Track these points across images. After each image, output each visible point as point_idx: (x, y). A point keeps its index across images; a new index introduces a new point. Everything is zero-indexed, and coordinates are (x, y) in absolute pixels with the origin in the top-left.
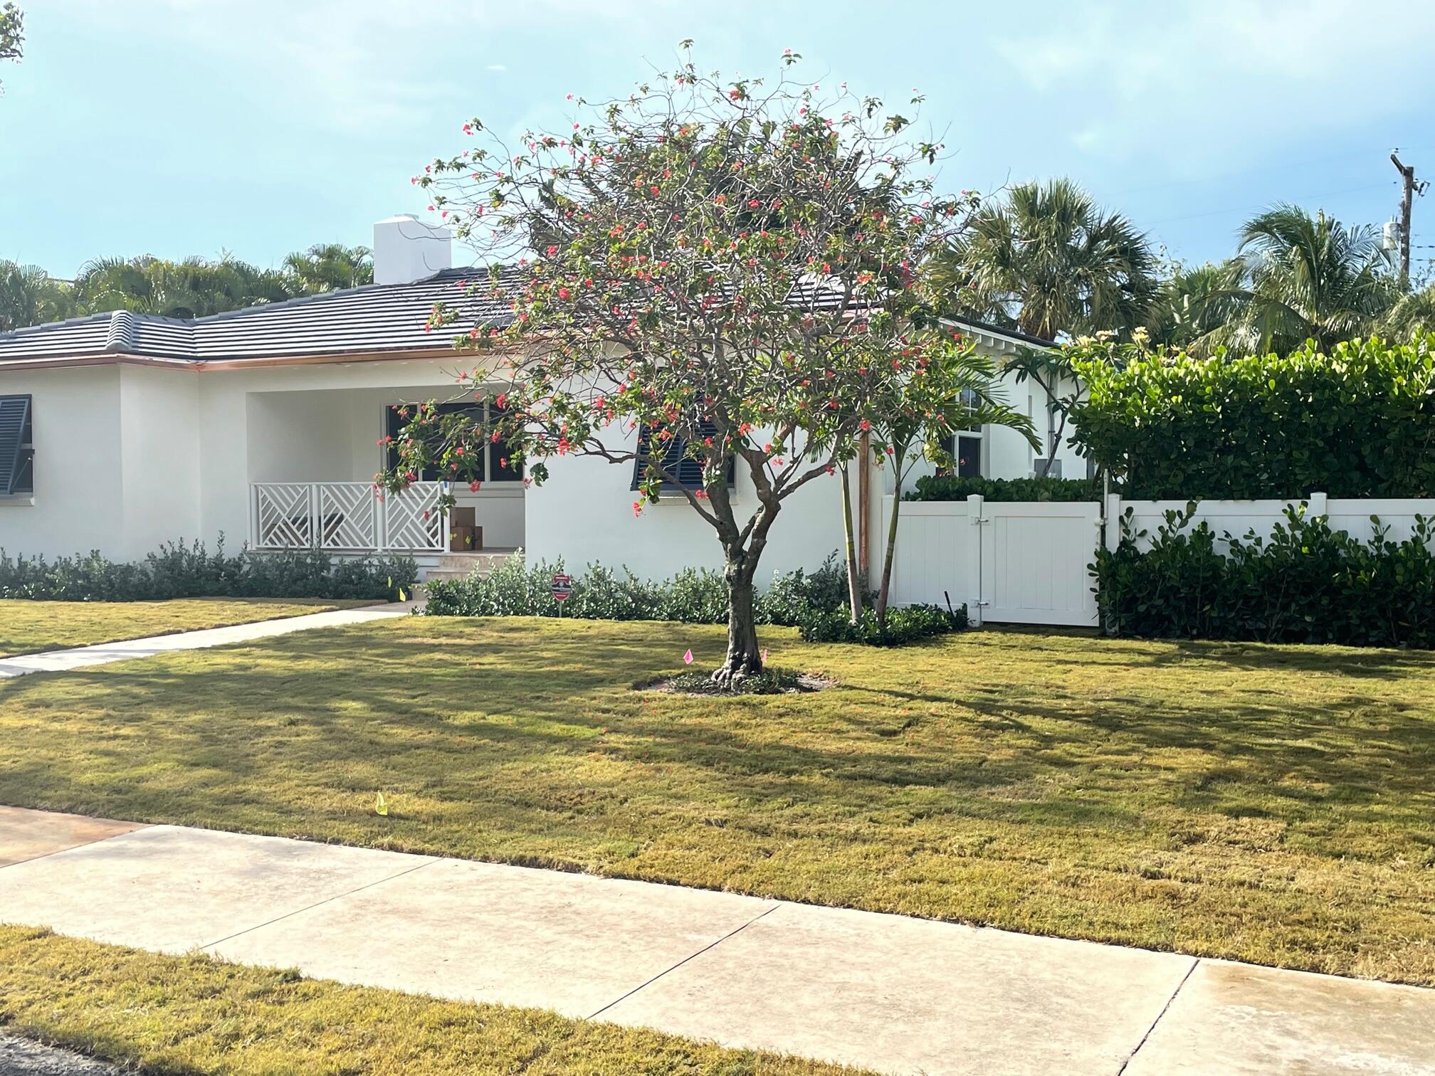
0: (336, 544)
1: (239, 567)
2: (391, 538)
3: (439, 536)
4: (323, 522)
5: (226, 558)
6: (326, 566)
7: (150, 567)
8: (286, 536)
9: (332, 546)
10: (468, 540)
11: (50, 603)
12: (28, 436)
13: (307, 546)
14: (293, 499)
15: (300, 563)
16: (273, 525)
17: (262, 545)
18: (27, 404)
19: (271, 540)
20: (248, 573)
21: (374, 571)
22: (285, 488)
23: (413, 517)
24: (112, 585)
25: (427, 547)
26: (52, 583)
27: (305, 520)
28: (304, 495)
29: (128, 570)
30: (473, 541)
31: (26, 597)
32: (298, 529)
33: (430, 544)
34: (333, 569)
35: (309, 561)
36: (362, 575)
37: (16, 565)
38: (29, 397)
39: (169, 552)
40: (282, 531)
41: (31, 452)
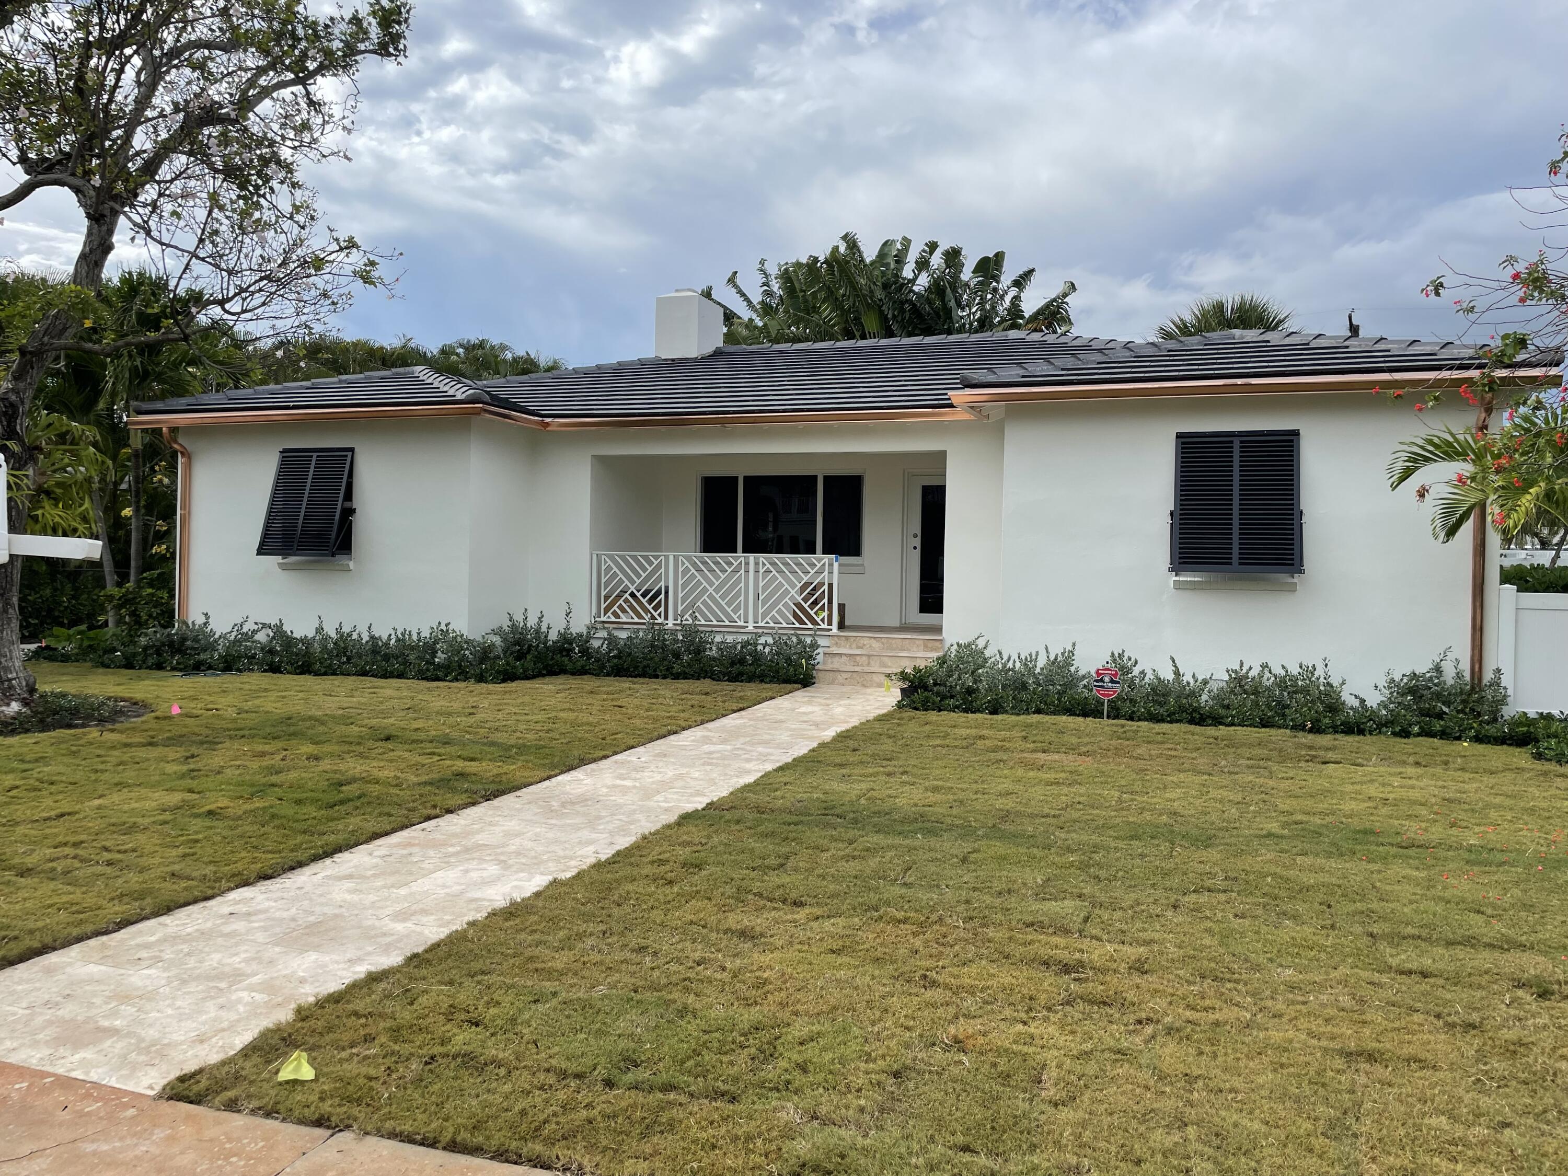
1: (589, 641)
2: (764, 615)
3: (826, 614)
4: (681, 595)
5: (575, 632)
6: (705, 644)
8: (634, 610)
9: (691, 621)
12: (349, 496)
13: (661, 621)
14: (644, 570)
16: (619, 596)
17: (606, 619)
18: (349, 459)
19: (616, 615)
20: (602, 649)
27: (658, 593)
28: (659, 566)
32: (650, 602)
34: (716, 648)
38: (352, 450)
40: (629, 604)
41: (352, 511)
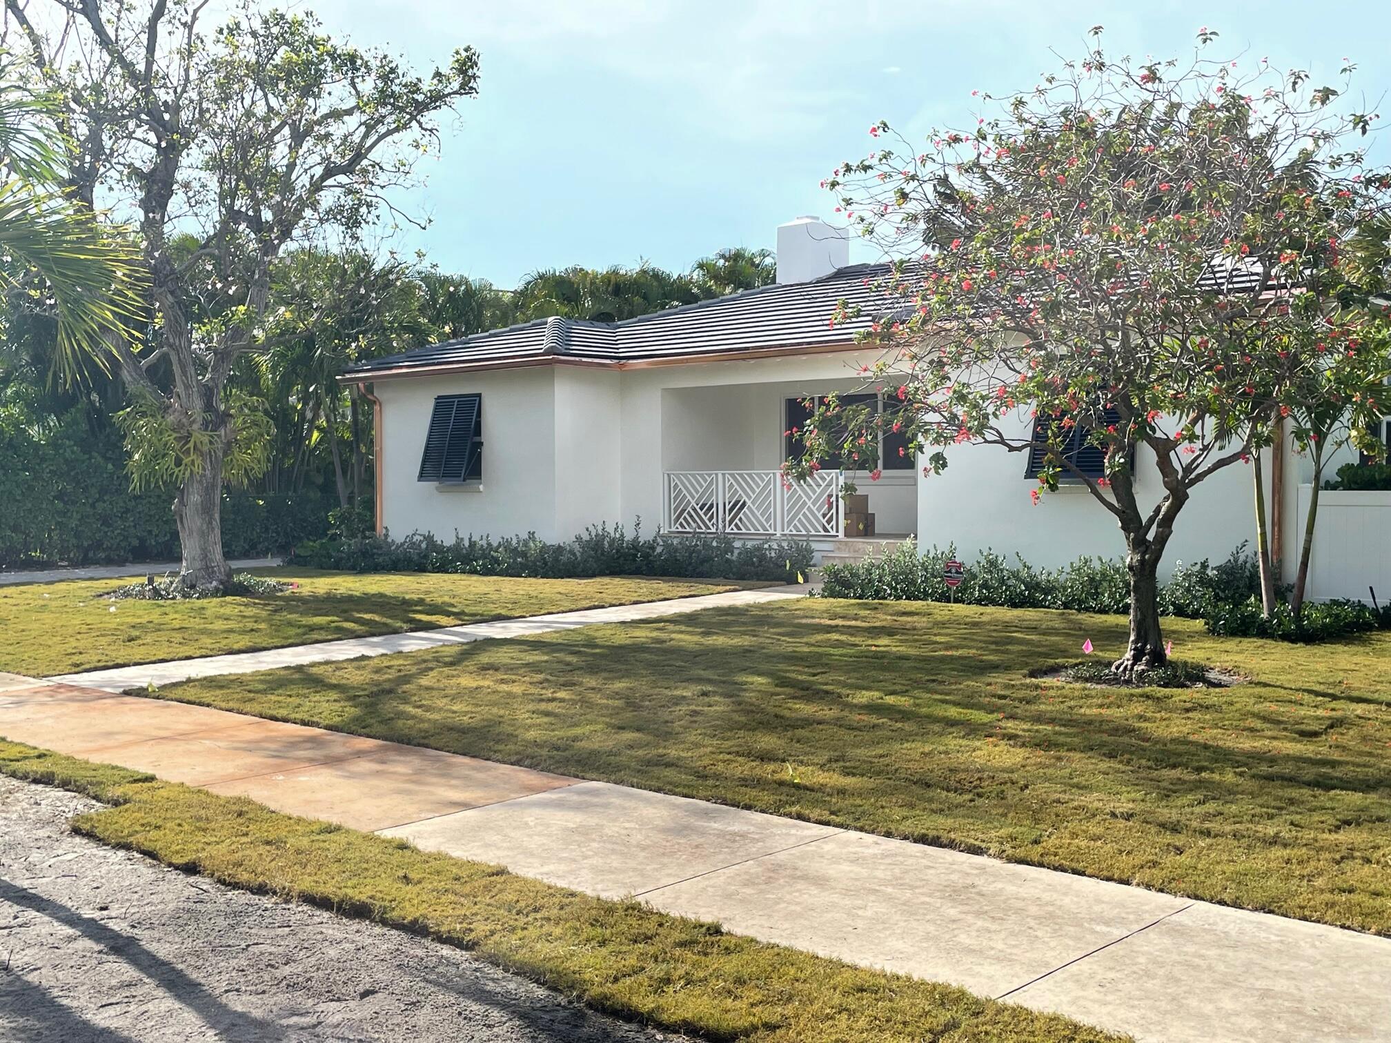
0: (739, 529)
1: (653, 549)
2: (789, 523)
3: (834, 522)
4: (728, 508)
5: (641, 540)
6: (730, 549)
7: (577, 547)
8: (695, 521)
9: (736, 531)
10: (861, 526)
11: (495, 578)
12: (478, 431)
13: (713, 530)
14: (701, 486)
15: (707, 546)
16: (683, 511)
17: (673, 529)
18: (478, 402)
19: (681, 525)
20: (660, 555)
21: (773, 554)
22: (693, 476)
23: (809, 503)
24: (545, 563)
25: (823, 533)
26: (496, 560)
27: (712, 506)
28: (711, 483)
29: (559, 549)
30: (866, 527)
31: (473, 572)
32: (706, 514)
33: (826, 530)
34: (736, 552)
35: (714, 544)
36: (763, 558)
37: (467, 544)
38: (479, 395)
39: (593, 534)
40: (691, 516)
41: (481, 444)
